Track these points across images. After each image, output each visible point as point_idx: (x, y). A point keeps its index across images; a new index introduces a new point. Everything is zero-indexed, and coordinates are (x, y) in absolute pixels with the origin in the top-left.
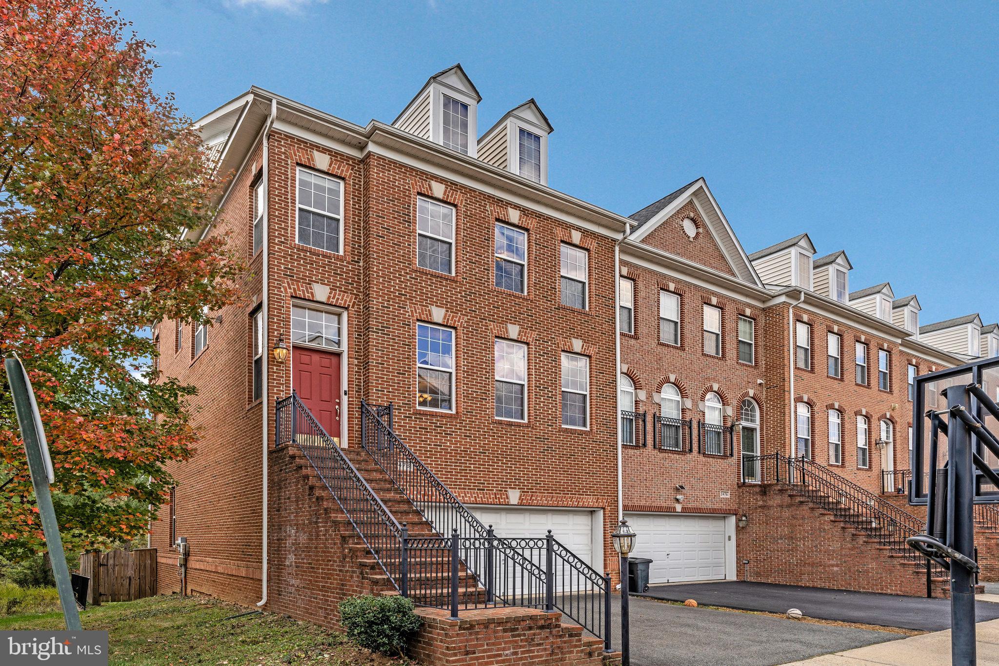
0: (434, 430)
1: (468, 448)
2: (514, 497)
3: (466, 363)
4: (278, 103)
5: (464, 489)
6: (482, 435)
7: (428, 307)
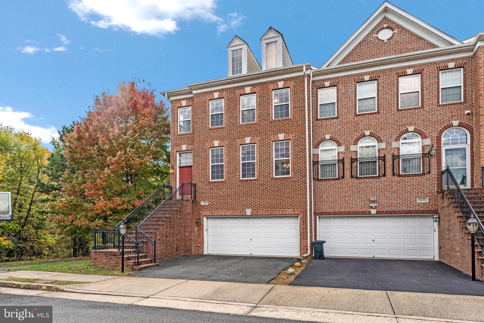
0: (216, 188)
1: (229, 193)
2: (249, 212)
3: (228, 159)
4: (167, 93)
5: (227, 210)
6: (234, 187)
7: (213, 142)
